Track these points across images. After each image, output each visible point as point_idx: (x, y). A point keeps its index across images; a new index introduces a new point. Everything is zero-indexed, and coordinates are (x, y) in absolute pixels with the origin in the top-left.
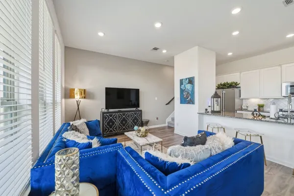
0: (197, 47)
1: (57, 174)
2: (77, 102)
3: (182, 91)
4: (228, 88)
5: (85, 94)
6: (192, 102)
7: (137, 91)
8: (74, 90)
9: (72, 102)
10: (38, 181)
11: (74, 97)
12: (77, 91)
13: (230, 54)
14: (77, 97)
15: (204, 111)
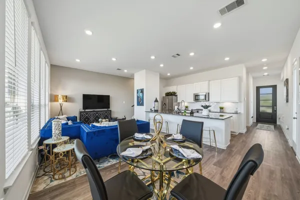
0: (145, 70)
1: (53, 132)
2: (60, 104)
3: (138, 97)
4: (170, 95)
5: (67, 99)
6: (142, 104)
7: (108, 97)
8: (58, 96)
9: (56, 105)
10: (44, 134)
11: (58, 101)
12: (60, 96)
13: (169, 74)
14: (61, 101)
15: (150, 110)
